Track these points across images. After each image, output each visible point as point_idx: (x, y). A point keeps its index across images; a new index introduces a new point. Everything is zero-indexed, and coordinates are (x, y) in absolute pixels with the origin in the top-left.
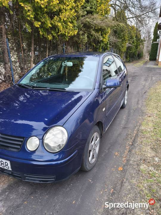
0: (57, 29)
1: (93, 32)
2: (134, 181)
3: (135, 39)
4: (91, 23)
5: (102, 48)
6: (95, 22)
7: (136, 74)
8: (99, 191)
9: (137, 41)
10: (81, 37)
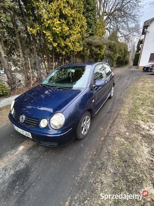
0: (68, 47)
1: (94, 48)
2: (110, 148)
3: (123, 51)
4: (92, 42)
5: (100, 59)
6: (95, 41)
7: (122, 75)
8: (87, 152)
9: (125, 53)
10: (86, 51)
